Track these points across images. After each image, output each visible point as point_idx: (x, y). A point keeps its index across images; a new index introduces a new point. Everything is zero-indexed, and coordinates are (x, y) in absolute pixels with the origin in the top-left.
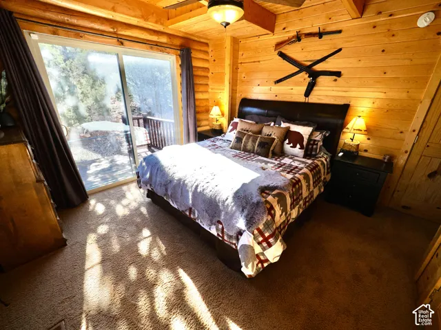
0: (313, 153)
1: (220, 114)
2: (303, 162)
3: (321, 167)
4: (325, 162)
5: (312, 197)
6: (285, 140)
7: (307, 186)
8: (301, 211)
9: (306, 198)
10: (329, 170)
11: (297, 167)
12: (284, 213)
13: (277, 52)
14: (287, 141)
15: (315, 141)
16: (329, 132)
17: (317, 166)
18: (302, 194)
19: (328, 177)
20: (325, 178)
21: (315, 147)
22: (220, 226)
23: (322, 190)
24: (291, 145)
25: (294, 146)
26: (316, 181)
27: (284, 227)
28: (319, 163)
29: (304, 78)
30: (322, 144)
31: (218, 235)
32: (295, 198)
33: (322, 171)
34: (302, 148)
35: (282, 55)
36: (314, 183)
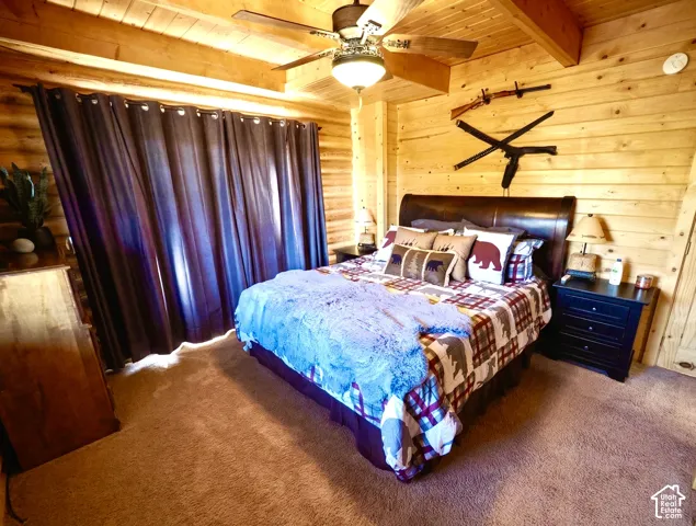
0: (519, 276)
1: (371, 219)
2: (498, 291)
3: (530, 298)
4: (539, 291)
5: (516, 347)
6: (470, 256)
7: (504, 330)
8: (495, 370)
9: (503, 348)
10: (548, 304)
11: (487, 299)
12: (461, 372)
13: (455, 121)
14: (473, 258)
15: (519, 256)
16: (541, 242)
17: (523, 296)
18: (494, 341)
19: (547, 316)
20: (539, 318)
21: (520, 265)
22: (356, 392)
23: (535, 337)
24: (481, 264)
25: (485, 266)
26: (521, 320)
27: (463, 395)
28: (527, 292)
29: (499, 158)
30: (531, 260)
31: (355, 407)
32: (481, 347)
33: (533, 304)
34: (498, 268)
35: (463, 126)
36: (517, 325)
